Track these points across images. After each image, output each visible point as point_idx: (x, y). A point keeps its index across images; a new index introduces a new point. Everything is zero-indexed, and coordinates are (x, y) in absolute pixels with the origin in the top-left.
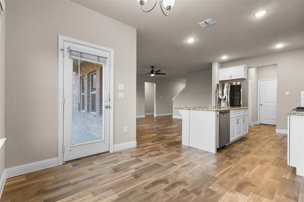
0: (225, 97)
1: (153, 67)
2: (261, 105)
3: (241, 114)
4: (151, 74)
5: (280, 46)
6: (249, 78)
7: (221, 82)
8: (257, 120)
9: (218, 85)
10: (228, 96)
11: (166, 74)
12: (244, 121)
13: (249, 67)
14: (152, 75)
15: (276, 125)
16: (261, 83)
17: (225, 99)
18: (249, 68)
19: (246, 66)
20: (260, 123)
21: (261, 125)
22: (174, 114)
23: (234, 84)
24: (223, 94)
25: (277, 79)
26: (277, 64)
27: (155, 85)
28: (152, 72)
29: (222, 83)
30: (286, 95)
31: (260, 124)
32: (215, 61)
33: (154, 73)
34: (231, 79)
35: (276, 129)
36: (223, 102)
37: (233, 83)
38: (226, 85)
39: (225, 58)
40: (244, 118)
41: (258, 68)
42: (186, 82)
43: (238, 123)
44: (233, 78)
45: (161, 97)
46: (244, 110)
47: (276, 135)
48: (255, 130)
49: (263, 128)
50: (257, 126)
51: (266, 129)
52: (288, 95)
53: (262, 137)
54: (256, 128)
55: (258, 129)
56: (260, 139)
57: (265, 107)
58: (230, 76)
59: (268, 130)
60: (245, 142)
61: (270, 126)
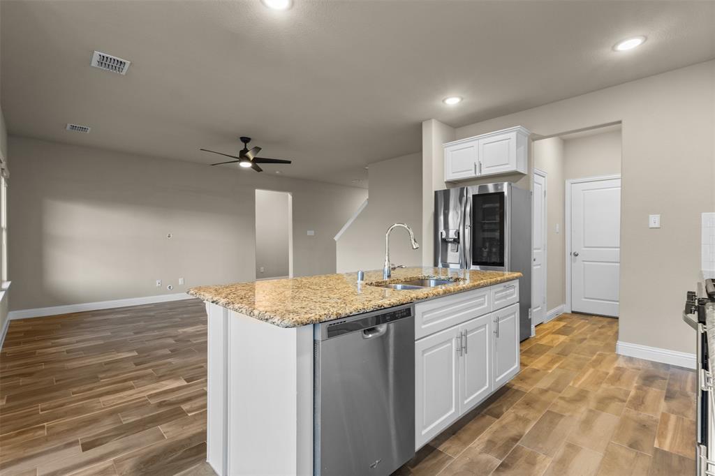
0: (459, 234)
1: (246, 140)
2: (577, 255)
3: (486, 305)
4: (240, 161)
5: (629, 45)
6: (536, 170)
8: (564, 301)
11: (290, 162)
12: (497, 333)
14: (246, 165)
15: (617, 318)
16: (576, 190)
17: (456, 241)
18: (534, 138)
19: (523, 130)
20: (573, 310)
21: (576, 317)
25: (619, 176)
26: (620, 122)
27: (290, 197)
28: (243, 156)
30: (651, 226)
31: (573, 312)
32: (430, 119)
33: (247, 159)
34: (478, 174)
36: (452, 250)
39: (453, 102)
40: (497, 320)
43: (463, 349)
44: (485, 172)
45: (310, 233)
46: (500, 287)
47: (618, 369)
48: (552, 341)
49: (580, 329)
50: (562, 324)
51: (588, 336)
52: (657, 225)
53: (571, 384)
54: (559, 333)
55: (562, 338)
56: (560, 395)
57: (585, 263)
58: (477, 164)
59: (595, 338)
60: (497, 420)
61: (601, 319)
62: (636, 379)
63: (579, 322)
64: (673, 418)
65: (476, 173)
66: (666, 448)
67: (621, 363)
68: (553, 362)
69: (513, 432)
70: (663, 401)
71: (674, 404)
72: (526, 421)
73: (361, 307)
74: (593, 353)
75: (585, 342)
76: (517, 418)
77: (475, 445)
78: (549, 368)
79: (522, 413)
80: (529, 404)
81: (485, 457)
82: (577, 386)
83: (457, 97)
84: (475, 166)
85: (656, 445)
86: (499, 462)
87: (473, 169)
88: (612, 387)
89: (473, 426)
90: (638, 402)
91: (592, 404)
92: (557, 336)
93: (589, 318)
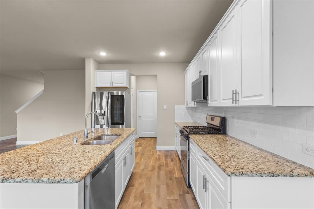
0: (105, 111)
2: (140, 117)
3: (129, 143)
5: (162, 54)
6: (132, 87)
7: (98, 88)
9: (94, 93)
10: (109, 111)
12: (132, 153)
13: (131, 73)
16: (140, 94)
17: (103, 115)
18: (131, 75)
19: (128, 71)
20: (139, 137)
21: (141, 139)
22: (18, 136)
23: (115, 93)
24: (101, 108)
25: (157, 90)
26: (157, 75)
29: (100, 91)
30: (164, 109)
32: (89, 58)
35: (157, 147)
37: (113, 92)
38: (105, 94)
39: (103, 54)
40: (132, 148)
41: (137, 77)
42: (44, 83)
43: (125, 164)
44: (114, 85)
46: (131, 135)
47: (158, 155)
48: (138, 150)
49: (144, 144)
50: (138, 143)
51: (147, 146)
52: (166, 109)
53: (149, 165)
54: (139, 147)
55: (140, 148)
56: (148, 170)
57: (143, 120)
58: (111, 82)
59: (149, 146)
60: (134, 187)
61: (148, 138)
62: (164, 157)
63: (142, 141)
64: (175, 166)
65: (110, 85)
66: (177, 177)
67: (158, 153)
68: (141, 158)
69: (140, 189)
70: (171, 163)
71: (174, 162)
72: (142, 183)
73: (101, 159)
74: (150, 151)
75: (147, 148)
76: (140, 184)
77: (130, 201)
78: (141, 161)
79: (140, 181)
80: (141, 177)
81: (136, 203)
82: (151, 165)
83: (105, 53)
84: (110, 82)
85: (175, 177)
86: (141, 203)
87: (109, 83)
88: (159, 162)
89: (127, 193)
90: (167, 165)
91: (157, 170)
92: (138, 148)
93: (144, 139)
